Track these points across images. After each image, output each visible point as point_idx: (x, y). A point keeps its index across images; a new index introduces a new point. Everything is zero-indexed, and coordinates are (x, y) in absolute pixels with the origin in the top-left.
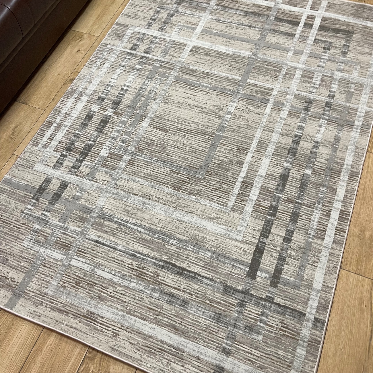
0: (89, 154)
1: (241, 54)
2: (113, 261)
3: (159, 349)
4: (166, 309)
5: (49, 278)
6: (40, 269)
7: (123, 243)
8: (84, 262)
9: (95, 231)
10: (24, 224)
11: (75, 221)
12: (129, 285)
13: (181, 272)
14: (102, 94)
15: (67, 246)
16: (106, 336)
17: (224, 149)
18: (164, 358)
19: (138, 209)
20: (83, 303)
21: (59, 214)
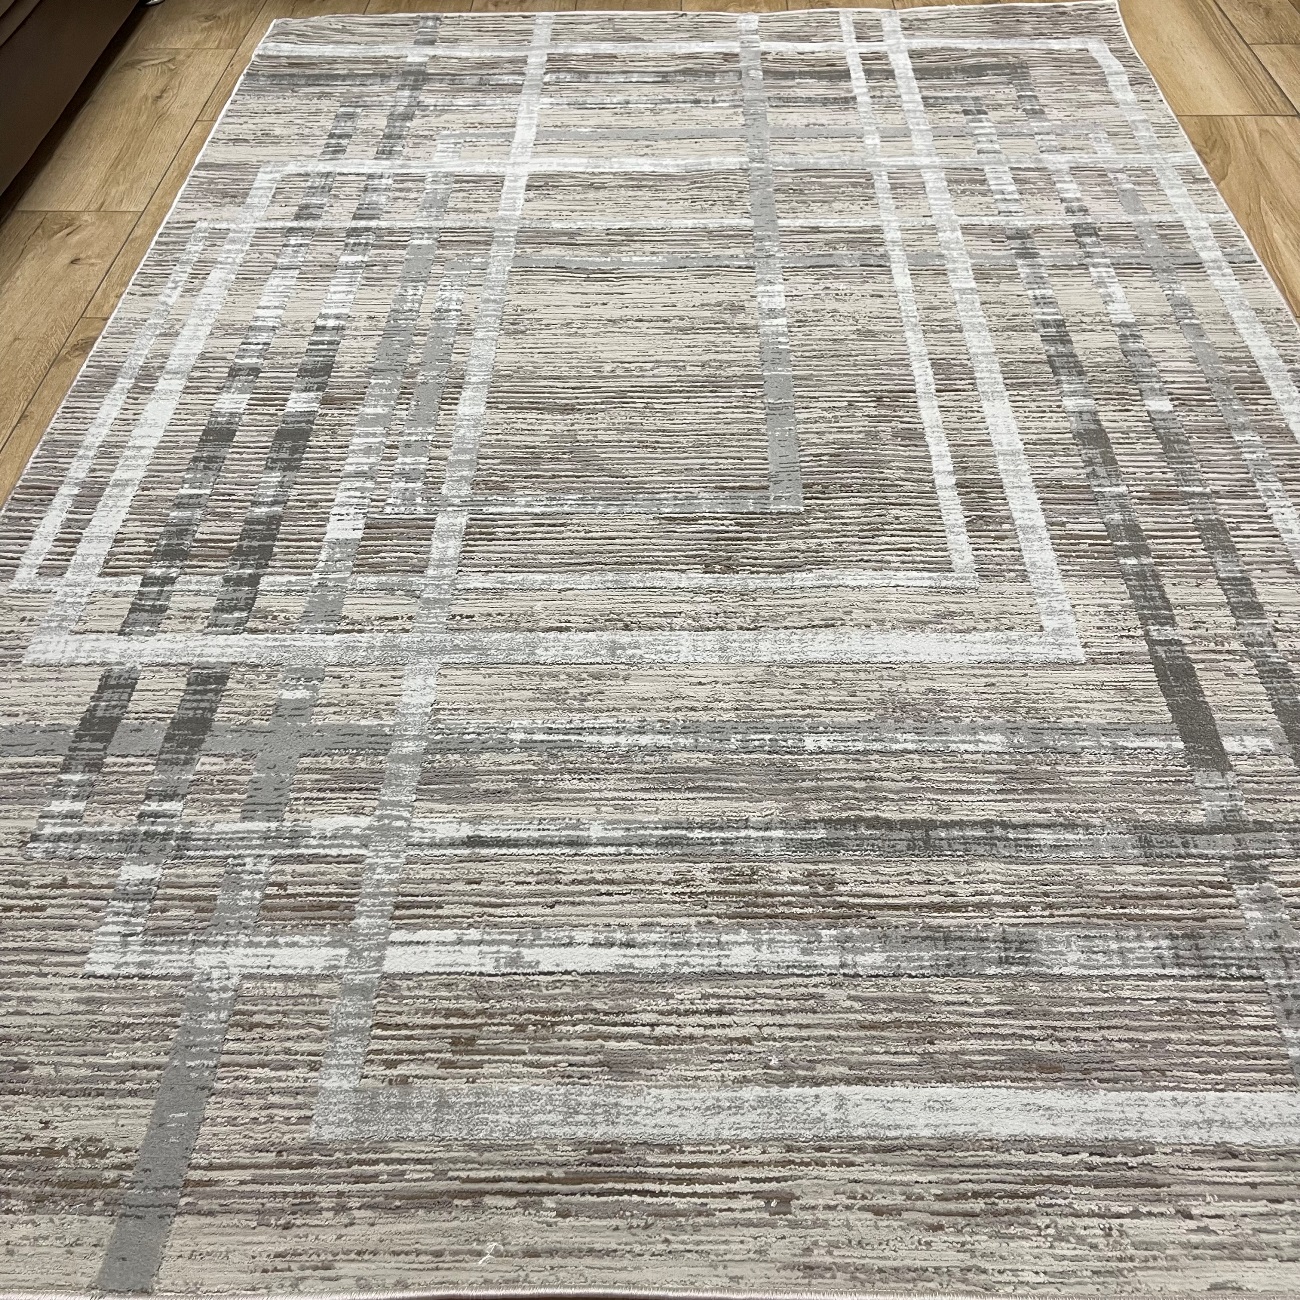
0: (275, 550)
1: (714, 166)
2: (589, 894)
3: (1025, 1182)
4: (948, 1003)
5: (302, 1072)
6: (231, 1046)
7: (599, 811)
8: (453, 944)
9: (444, 807)
10: (63, 884)
11: (330, 795)
12: (724, 961)
13: (923, 839)
14: (242, 357)
15: (332, 907)
16: (735, 1224)
17: (824, 409)
18: (1077, 1216)
19: (597, 677)
20: (536, 1118)
21: (232, 791)
